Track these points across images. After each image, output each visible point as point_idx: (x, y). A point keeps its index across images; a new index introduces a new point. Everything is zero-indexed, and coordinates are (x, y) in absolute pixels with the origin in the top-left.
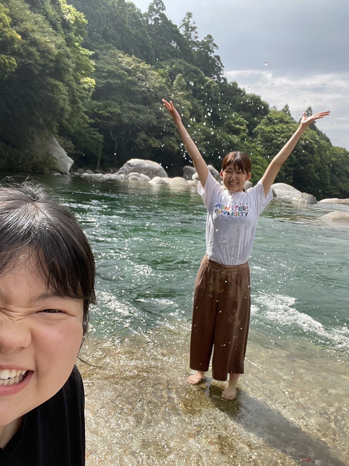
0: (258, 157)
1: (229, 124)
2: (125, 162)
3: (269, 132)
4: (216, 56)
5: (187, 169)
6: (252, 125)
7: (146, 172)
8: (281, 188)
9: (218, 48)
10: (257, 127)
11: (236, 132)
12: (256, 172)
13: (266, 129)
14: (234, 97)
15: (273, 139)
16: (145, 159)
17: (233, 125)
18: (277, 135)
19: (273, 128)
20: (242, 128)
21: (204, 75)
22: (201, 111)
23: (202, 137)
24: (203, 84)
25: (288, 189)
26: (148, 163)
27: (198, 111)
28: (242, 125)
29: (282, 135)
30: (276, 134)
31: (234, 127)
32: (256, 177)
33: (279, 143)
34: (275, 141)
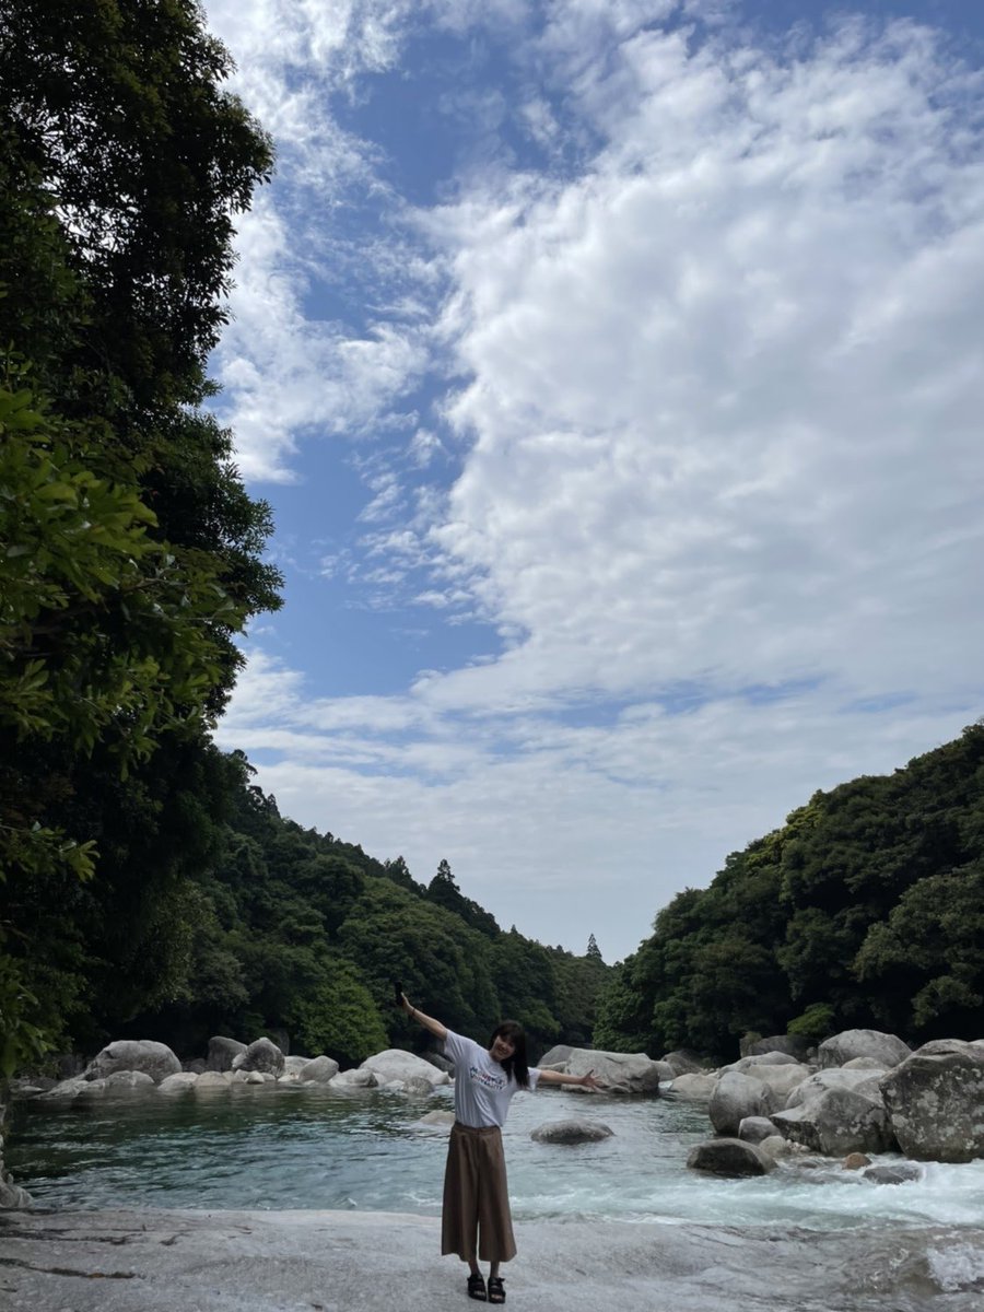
0: (352, 988)
1: (289, 926)
2: (101, 1049)
3: (369, 931)
4: (252, 788)
5: (215, 1043)
6: (333, 921)
7: (141, 1066)
8: (390, 1059)
9: (256, 773)
10: (345, 924)
11: (304, 939)
12: (350, 1020)
13: (362, 927)
14: (295, 863)
15: (376, 946)
16: (138, 1039)
17: (296, 926)
18: (383, 937)
19: (373, 922)
20: (313, 928)
21: (233, 832)
22: (230, 908)
23: (239, 964)
24: (232, 849)
25: (405, 1060)
26: (143, 1045)
27: (226, 907)
28: (314, 924)
29: (393, 936)
30: (383, 934)
31: (300, 931)
32: (350, 1031)
33: (388, 951)
34: (379, 950)
